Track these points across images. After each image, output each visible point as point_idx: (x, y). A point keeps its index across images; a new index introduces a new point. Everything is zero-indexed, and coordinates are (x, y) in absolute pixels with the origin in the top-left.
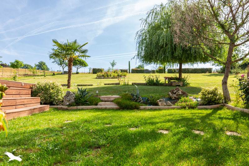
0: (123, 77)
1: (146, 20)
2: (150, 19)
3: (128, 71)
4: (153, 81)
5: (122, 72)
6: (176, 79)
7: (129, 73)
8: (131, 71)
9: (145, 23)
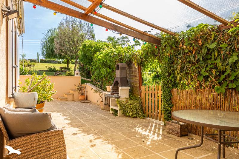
0: (32, 66)
1: (47, 34)
2: (49, 34)
3: (37, 61)
4: (51, 69)
5: (31, 62)
6: (65, 68)
7: (38, 62)
8: (39, 61)
9: (46, 36)
